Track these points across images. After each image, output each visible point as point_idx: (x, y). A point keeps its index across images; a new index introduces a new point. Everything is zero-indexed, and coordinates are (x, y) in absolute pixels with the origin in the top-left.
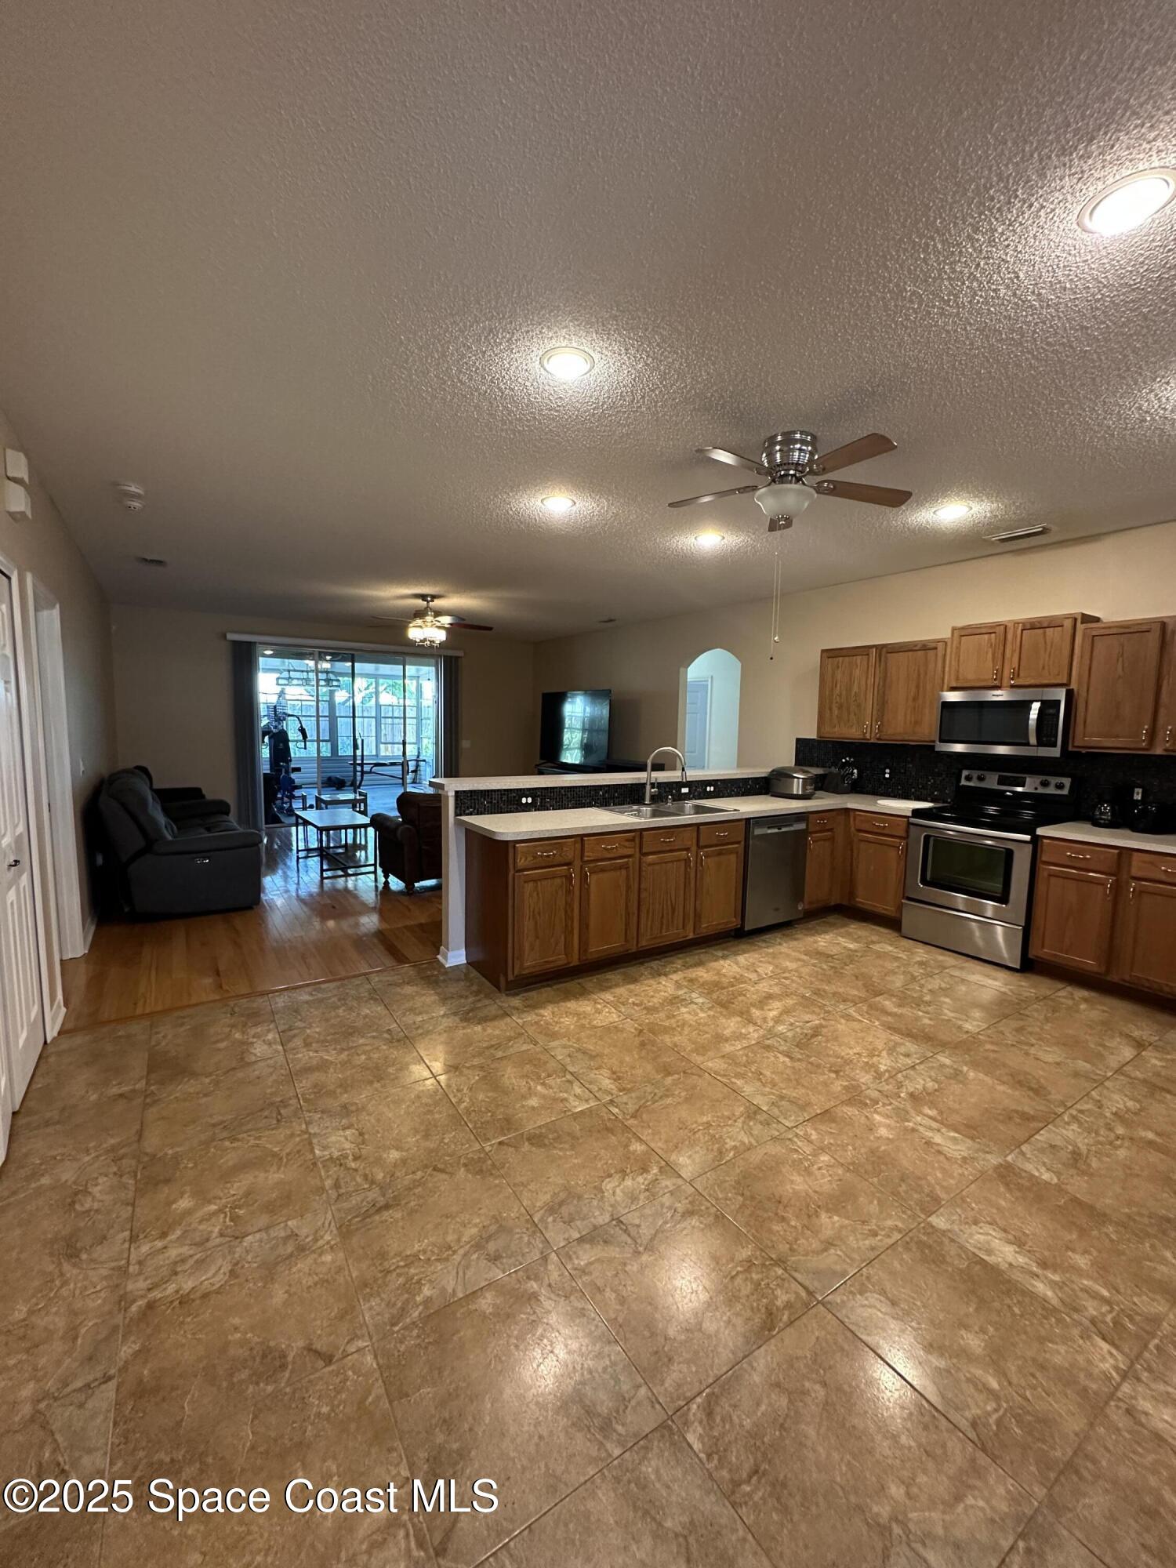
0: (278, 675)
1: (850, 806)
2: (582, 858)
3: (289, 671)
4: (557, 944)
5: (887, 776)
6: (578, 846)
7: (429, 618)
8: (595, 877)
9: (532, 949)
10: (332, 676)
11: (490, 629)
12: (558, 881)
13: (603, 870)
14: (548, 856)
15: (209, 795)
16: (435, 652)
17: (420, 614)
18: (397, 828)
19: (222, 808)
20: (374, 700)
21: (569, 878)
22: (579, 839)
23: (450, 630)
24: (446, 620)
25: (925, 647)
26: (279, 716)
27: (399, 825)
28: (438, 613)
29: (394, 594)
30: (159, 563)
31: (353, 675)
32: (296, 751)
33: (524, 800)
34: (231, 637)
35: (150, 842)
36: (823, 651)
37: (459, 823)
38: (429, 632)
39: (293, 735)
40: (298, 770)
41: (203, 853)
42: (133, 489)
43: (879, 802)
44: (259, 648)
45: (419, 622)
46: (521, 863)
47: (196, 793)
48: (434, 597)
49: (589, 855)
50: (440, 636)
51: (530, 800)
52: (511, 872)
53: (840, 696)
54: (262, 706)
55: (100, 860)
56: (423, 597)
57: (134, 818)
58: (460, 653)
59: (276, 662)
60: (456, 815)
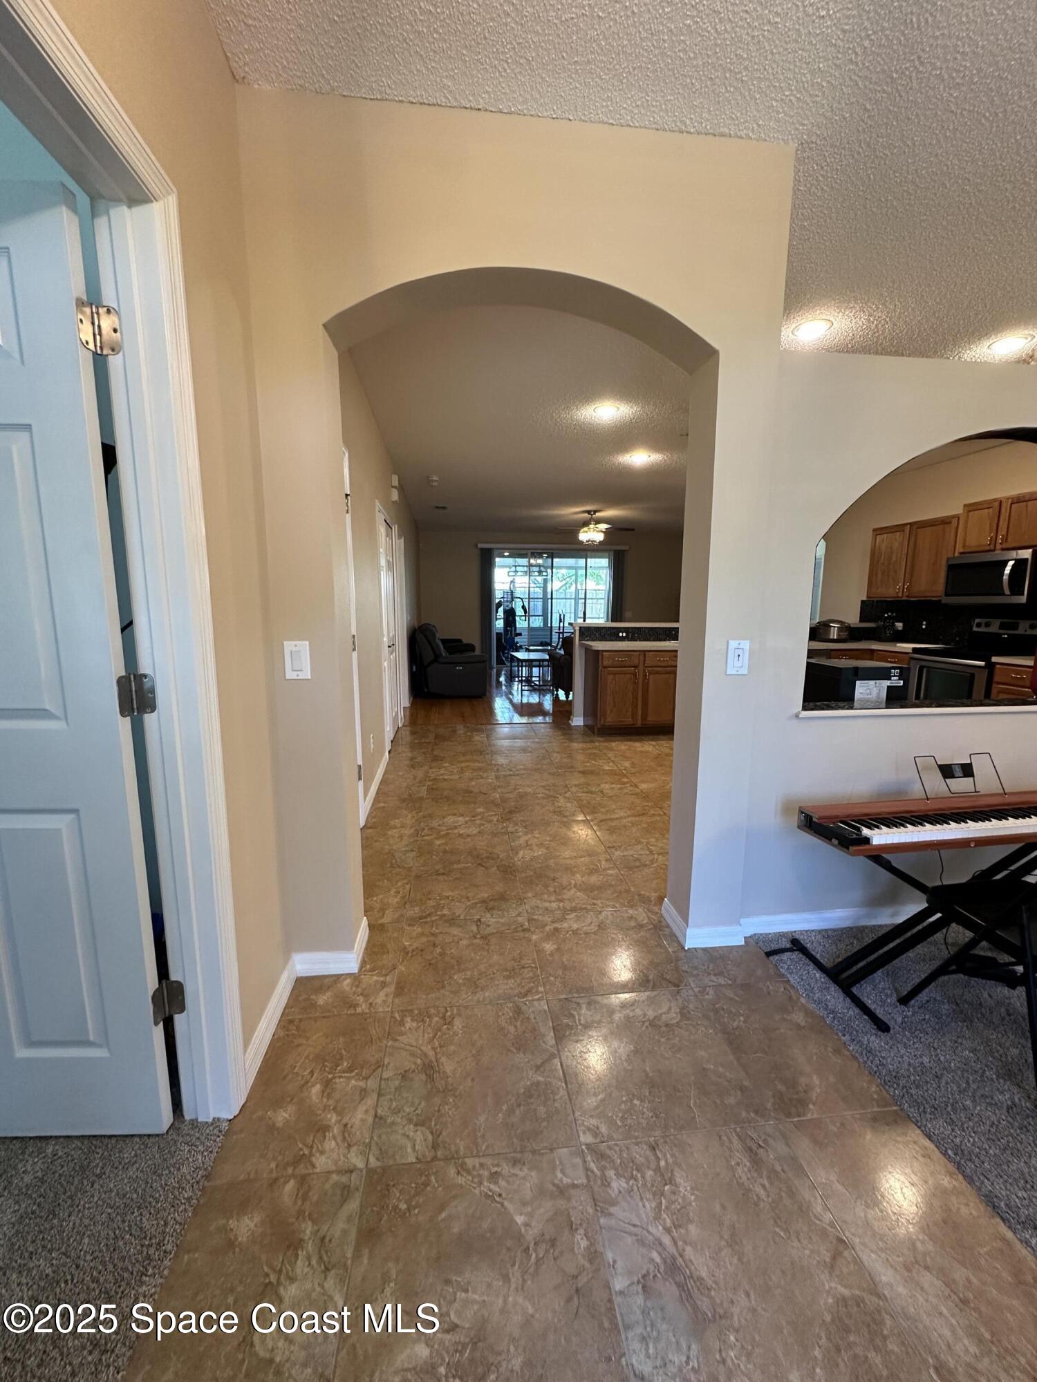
0: (508, 570)
1: (874, 647)
2: (644, 664)
3: (516, 566)
4: (627, 712)
5: (924, 627)
6: (642, 657)
7: (591, 526)
8: (651, 676)
9: (611, 711)
10: (542, 569)
11: (633, 530)
12: (628, 676)
13: (657, 673)
14: (622, 661)
15: (465, 641)
16: (595, 548)
17: (586, 524)
18: (560, 659)
19: (471, 648)
20: (574, 586)
21: (635, 675)
22: (642, 653)
23: (607, 532)
24: (603, 526)
25: (945, 522)
26: (512, 596)
27: (562, 655)
28: (598, 522)
29: (572, 512)
30: (444, 508)
31: (552, 567)
32: (521, 623)
33: (621, 635)
34: (480, 546)
35: (437, 657)
36: (874, 530)
37: (581, 645)
38: (592, 535)
39: (519, 612)
40: (520, 634)
41: (459, 664)
42: (435, 478)
43: (898, 645)
44: (496, 552)
45: (585, 529)
46: (606, 663)
47: (460, 641)
48: (595, 512)
49: (648, 663)
50: (600, 537)
51: (624, 635)
52: (601, 667)
53: (883, 564)
54: (497, 592)
55: (414, 669)
56: (589, 512)
57: (429, 642)
58: (626, 548)
59: (510, 561)
60: (580, 640)
